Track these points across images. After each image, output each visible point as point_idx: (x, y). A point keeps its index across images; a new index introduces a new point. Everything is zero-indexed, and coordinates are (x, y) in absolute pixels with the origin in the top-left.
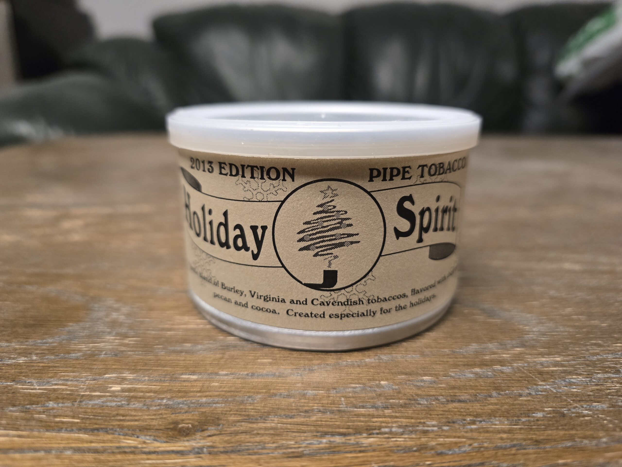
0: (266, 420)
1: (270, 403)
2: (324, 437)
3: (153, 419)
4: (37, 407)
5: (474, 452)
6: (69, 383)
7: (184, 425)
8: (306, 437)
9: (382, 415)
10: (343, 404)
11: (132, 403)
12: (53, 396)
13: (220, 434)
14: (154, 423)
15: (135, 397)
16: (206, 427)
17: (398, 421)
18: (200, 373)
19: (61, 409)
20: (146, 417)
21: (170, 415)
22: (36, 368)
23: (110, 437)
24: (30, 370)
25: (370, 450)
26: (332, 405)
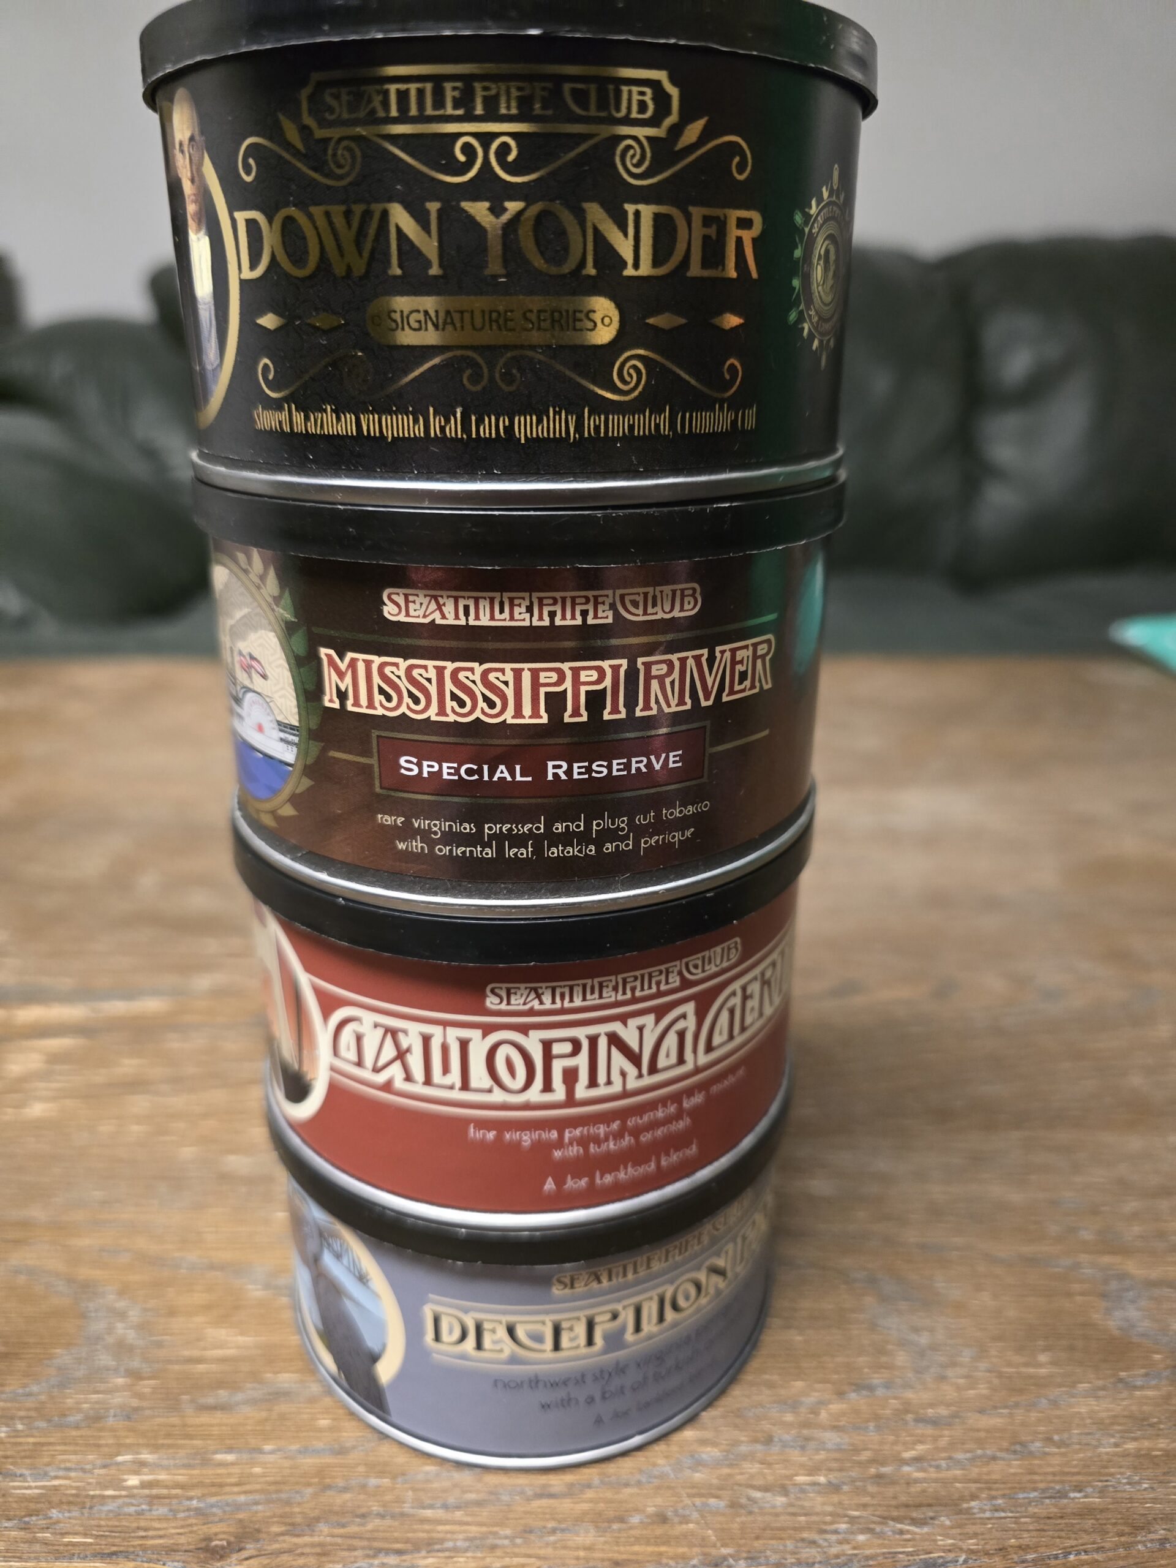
3: (179, 1534)
4: (37, 1520)
6: (73, 1474)
11: (155, 1507)
12: (55, 1499)
13: (257, 1556)
14: (181, 1541)
15: (158, 1497)
16: (243, 1545)
18: (239, 1450)
19: (69, 1523)
20: (173, 1531)
21: (200, 1527)
22: (26, 1447)
24: (18, 1452)
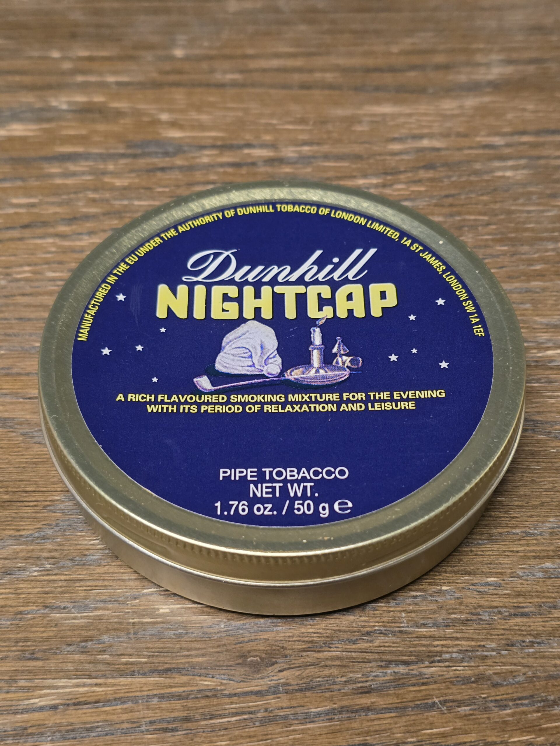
0: (330, 648)
1: (331, 624)
2: (388, 667)
5: (526, 683)
7: (252, 658)
8: (371, 667)
9: (443, 636)
10: (403, 622)
17: (459, 645)
23: (185, 679)
25: (431, 682)
26: (393, 624)
